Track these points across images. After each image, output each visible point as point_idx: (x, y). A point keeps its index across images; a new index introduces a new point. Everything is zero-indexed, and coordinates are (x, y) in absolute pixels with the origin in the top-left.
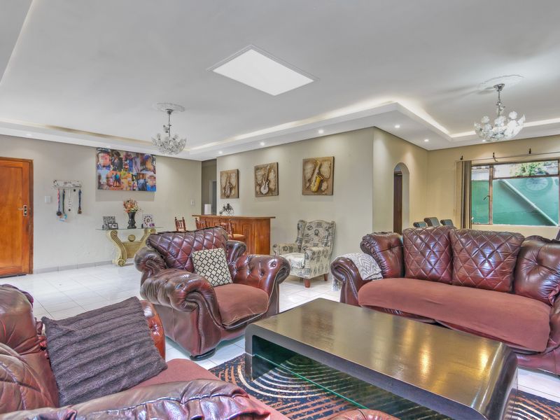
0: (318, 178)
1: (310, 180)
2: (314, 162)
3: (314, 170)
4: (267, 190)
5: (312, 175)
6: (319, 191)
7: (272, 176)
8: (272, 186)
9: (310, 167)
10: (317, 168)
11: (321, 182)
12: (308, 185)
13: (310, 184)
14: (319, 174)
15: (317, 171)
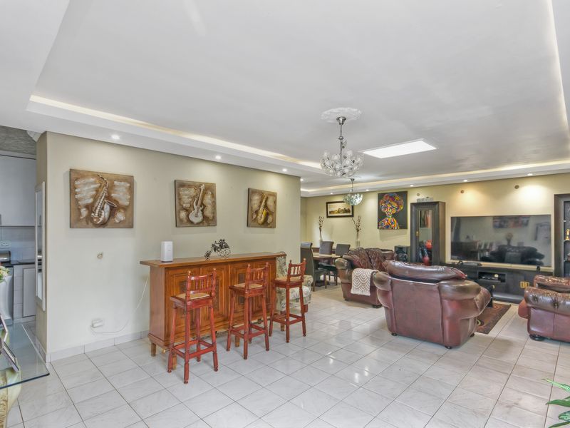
0: (265, 211)
1: (257, 212)
2: (261, 194)
3: (261, 202)
4: (200, 219)
5: (260, 207)
6: (265, 224)
7: (208, 200)
8: (208, 213)
9: (256, 198)
10: (264, 201)
11: (267, 215)
12: (255, 216)
13: (257, 216)
14: (266, 206)
15: (263, 204)
